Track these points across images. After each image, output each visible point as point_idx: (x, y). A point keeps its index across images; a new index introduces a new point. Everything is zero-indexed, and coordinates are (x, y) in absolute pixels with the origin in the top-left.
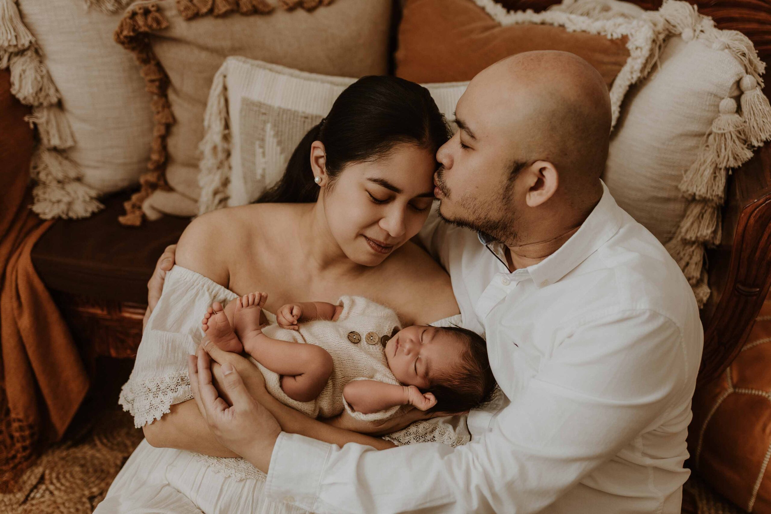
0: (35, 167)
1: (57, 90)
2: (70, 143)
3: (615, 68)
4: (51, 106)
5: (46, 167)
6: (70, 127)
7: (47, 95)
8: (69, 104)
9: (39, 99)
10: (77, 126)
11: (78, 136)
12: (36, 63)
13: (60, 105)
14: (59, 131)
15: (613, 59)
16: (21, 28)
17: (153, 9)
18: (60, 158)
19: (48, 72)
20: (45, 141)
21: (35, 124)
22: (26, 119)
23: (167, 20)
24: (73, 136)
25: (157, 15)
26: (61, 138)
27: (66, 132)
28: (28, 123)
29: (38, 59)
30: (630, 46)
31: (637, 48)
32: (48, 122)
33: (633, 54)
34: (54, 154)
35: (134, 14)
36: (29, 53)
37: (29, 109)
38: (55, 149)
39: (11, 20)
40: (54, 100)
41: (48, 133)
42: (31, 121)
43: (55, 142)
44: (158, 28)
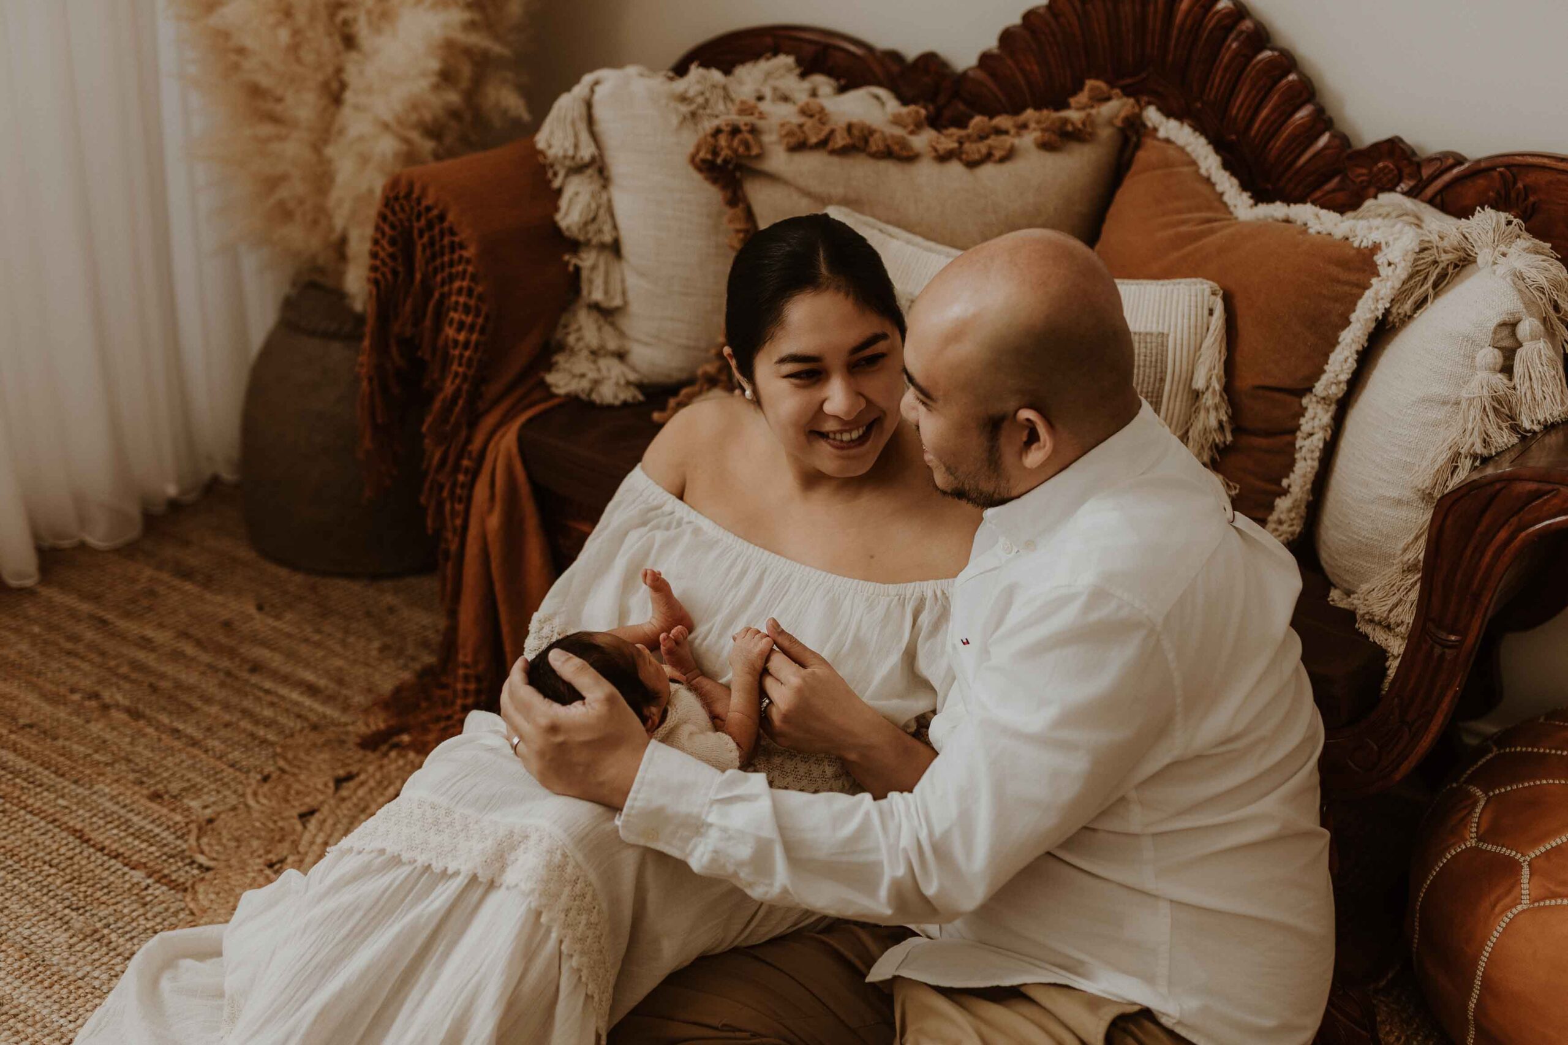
0: (566, 326)
1: (615, 227)
2: (617, 302)
3: (1355, 291)
4: (602, 247)
5: (579, 329)
6: (623, 281)
7: (600, 231)
8: (627, 249)
9: (587, 233)
10: (633, 281)
11: (631, 296)
12: (596, 186)
13: (615, 249)
14: (606, 282)
15: (1353, 277)
16: (584, 136)
17: (744, 128)
18: (602, 322)
19: (610, 201)
20: (585, 292)
21: (578, 269)
22: (566, 257)
23: (761, 146)
24: (624, 293)
25: (749, 137)
26: (606, 292)
27: (616, 287)
28: (567, 263)
29: (602, 182)
30: (1380, 259)
31: (1390, 264)
32: (594, 268)
33: (1384, 271)
34: (595, 314)
35: (718, 131)
36: (590, 171)
37: (575, 246)
38: (596, 307)
39: (573, 123)
40: (607, 238)
41: (591, 281)
42: (574, 261)
43: (597, 295)
44: (746, 153)
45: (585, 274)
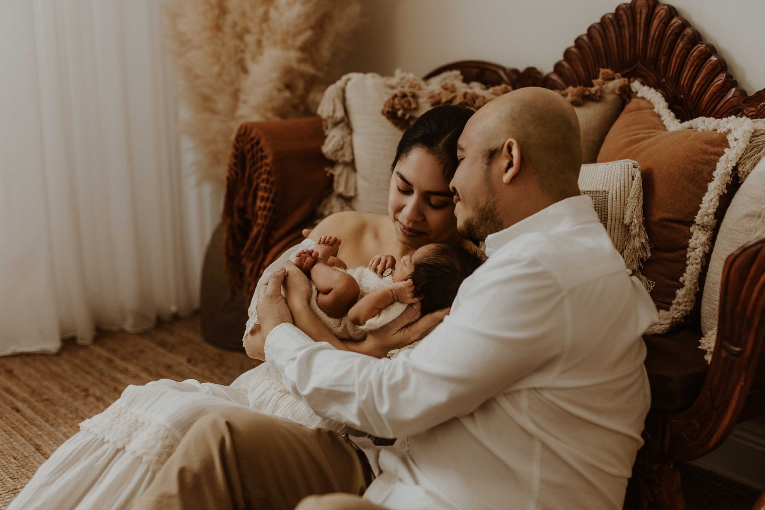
0: (325, 206)
1: (353, 154)
2: (352, 194)
3: (716, 158)
4: (346, 164)
5: (332, 208)
6: (356, 183)
7: (343, 155)
8: (359, 165)
9: (336, 156)
10: (361, 183)
11: (360, 191)
12: (345, 132)
13: (351, 165)
14: (346, 184)
15: (716, 150)
16: (339, 106)
18: (344, 204)
19: (351, 140)
20: (335, 187)
21: (332, 176)
22: (327, 169)
23: (417, 104)
24: (356, 189)
25: (411, 99)
26: (346, 188)
27: (351, 184)
28: (327, 172)
29: (349, 131)
30: (730, 137)
31: (736, 140)
32: (340, 175)
33: (732, 144)
34: (341, 200)
36: (341, 125)
37: (333, 164)
38: (340, 196)
39: (333, 101)
40: (348, 159)
41: (338, 182)
42: (331, 171)
43: (340, 189)
44: (409, 107)
45: (336, 178)
